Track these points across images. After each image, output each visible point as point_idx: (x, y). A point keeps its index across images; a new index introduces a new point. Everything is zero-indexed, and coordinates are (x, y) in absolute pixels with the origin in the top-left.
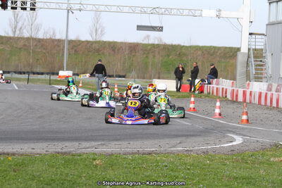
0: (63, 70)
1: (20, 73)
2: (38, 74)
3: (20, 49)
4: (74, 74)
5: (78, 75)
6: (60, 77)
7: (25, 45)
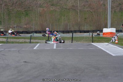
0: (107, 28)
1: (68, 32)
2: (85, 32)
3: (69, 9)
4: (117, 31)
5: (121, 31)
6: (104, 34)
7: (73, 6)
